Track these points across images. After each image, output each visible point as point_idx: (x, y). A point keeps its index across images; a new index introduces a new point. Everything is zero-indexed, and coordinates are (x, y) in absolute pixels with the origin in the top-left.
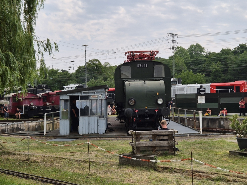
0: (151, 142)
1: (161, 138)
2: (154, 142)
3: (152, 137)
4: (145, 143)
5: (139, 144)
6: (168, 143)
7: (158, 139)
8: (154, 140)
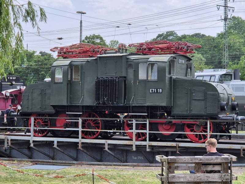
0: (193, 175)
1: (210, 168)
2: (198, 175)
3: (195, 167)
4: (183, 176)
5: (174, 177)
6: (221, 177)
7: (204, 170)
8: (198, 172)
